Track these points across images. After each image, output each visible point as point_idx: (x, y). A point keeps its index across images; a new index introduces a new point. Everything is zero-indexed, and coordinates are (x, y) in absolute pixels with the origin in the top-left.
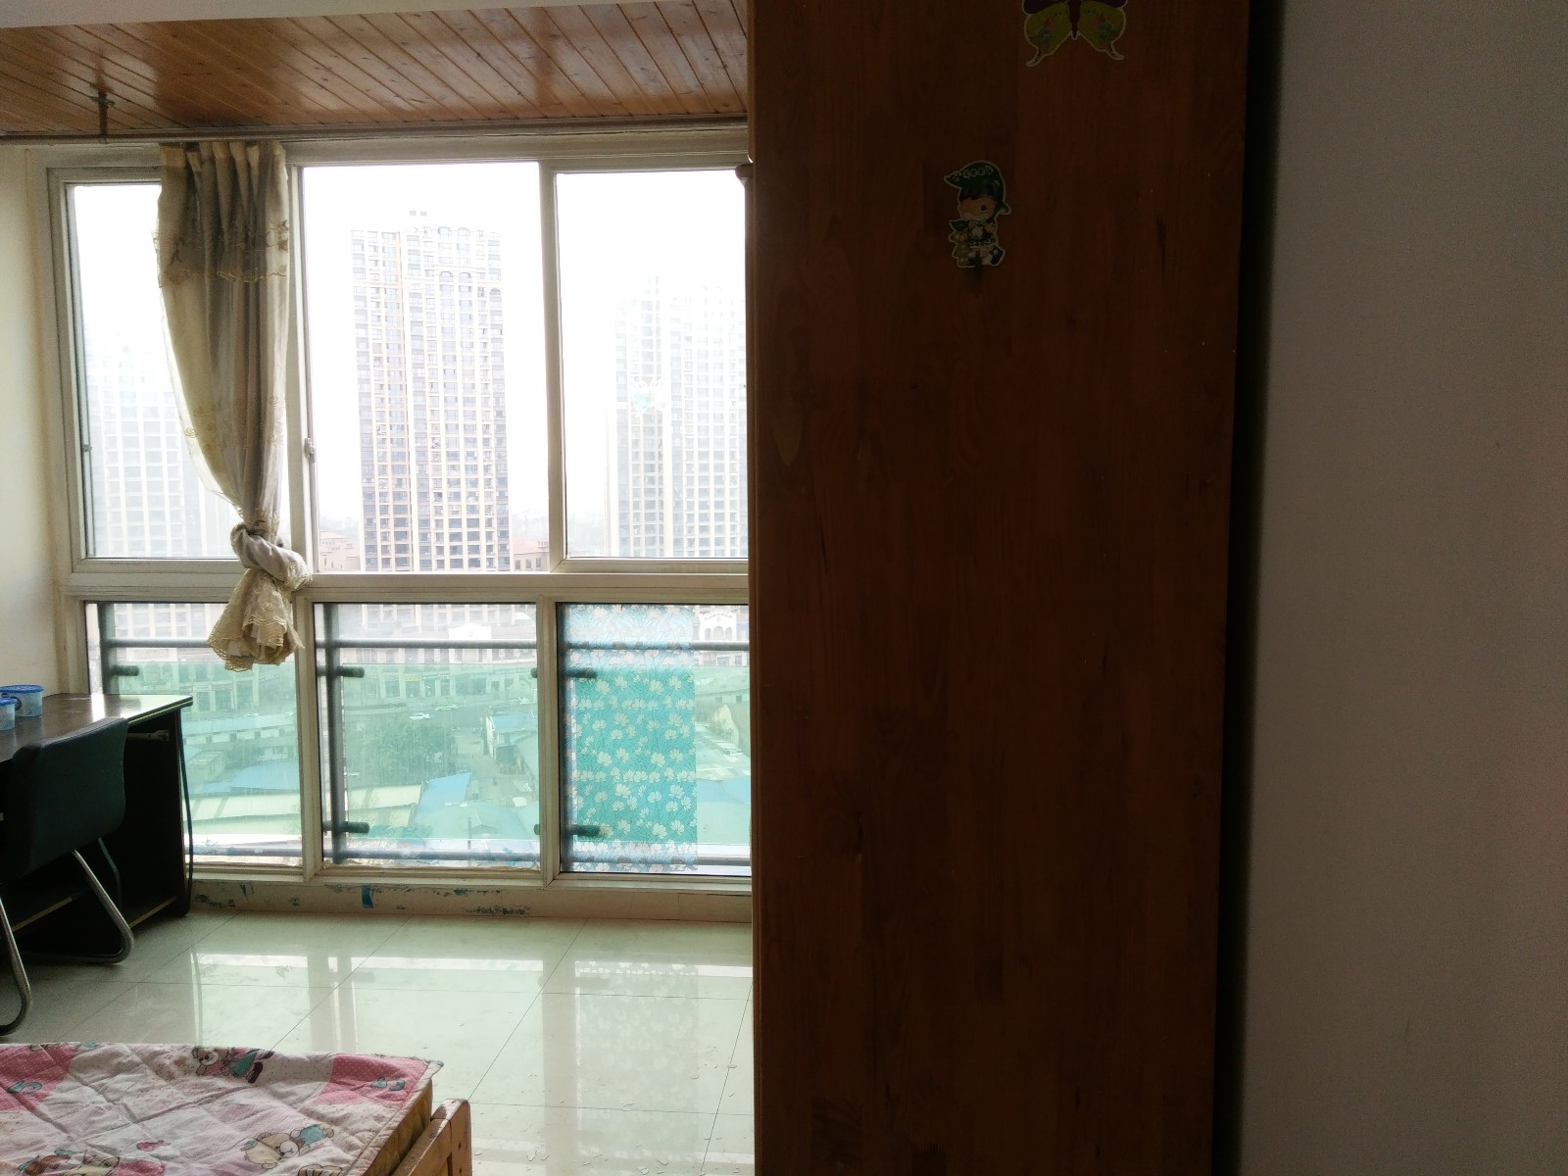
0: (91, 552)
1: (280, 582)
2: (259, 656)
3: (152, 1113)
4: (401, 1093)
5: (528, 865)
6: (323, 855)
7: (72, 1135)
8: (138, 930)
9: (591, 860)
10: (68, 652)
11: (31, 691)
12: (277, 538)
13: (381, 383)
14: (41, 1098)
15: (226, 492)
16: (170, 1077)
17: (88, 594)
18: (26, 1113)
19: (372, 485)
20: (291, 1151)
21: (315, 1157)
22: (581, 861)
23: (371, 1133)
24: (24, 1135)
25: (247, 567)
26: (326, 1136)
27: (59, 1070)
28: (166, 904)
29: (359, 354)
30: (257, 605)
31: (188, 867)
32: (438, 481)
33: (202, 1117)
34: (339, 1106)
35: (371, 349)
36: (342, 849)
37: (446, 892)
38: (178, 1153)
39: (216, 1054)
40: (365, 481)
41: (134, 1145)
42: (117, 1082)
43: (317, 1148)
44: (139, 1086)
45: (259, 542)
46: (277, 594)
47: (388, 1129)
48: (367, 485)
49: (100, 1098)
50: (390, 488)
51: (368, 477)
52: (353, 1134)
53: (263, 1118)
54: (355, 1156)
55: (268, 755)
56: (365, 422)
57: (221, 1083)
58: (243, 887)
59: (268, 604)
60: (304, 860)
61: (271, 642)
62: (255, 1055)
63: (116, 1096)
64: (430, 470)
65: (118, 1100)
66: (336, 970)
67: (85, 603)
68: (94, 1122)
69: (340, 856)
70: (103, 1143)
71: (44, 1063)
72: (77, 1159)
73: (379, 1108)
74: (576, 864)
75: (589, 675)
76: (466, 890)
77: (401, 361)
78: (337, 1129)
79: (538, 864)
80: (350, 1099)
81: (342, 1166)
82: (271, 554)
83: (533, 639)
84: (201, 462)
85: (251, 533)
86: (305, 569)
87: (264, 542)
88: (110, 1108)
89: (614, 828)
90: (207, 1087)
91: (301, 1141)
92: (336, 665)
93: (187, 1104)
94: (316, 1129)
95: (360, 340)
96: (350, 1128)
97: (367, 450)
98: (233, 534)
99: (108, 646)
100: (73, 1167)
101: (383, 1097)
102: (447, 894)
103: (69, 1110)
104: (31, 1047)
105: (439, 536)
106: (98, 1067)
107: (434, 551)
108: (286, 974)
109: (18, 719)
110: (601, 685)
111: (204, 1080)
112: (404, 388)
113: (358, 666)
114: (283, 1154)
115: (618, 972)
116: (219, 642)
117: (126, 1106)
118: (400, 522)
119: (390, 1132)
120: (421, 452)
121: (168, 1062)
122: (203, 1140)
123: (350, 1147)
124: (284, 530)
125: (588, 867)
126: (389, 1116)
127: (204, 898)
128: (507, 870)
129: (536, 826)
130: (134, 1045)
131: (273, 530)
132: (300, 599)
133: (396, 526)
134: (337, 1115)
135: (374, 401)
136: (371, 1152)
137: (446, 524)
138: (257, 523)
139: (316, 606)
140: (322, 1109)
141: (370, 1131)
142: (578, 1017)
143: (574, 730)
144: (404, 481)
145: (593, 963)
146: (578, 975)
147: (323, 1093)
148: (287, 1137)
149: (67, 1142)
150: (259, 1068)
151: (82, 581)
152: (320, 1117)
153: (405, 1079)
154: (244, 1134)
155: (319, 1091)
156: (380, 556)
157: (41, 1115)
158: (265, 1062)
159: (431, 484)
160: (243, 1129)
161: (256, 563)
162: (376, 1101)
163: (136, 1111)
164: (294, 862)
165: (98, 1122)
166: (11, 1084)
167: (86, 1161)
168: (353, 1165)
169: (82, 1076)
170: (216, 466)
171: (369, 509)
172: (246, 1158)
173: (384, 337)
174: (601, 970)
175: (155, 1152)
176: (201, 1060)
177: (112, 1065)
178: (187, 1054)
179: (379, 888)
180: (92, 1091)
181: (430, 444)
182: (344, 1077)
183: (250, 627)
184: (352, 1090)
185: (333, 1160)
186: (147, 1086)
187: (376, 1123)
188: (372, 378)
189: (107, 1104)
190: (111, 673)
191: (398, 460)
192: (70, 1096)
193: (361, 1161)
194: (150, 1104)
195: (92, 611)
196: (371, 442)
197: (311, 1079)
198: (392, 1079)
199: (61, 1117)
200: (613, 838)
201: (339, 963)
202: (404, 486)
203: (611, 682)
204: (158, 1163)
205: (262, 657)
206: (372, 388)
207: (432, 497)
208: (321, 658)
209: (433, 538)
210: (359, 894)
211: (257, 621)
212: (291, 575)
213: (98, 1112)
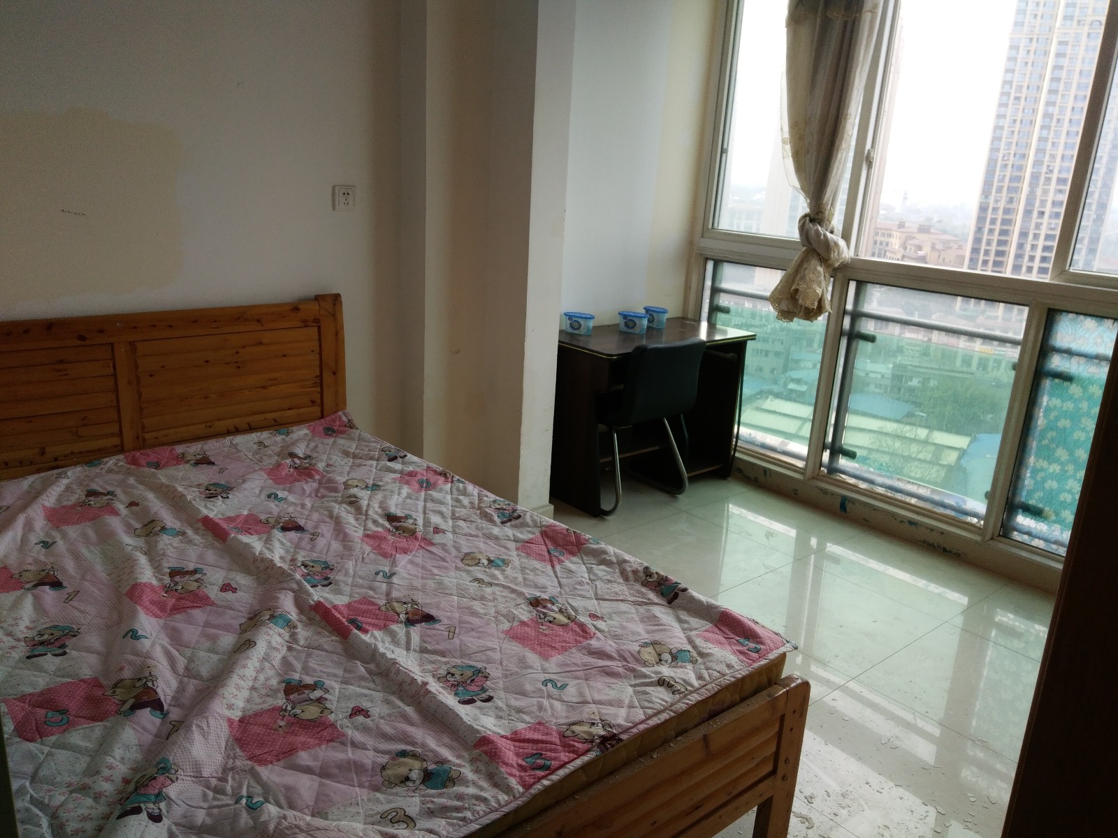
0: (716, 225)
1: (824, 260)
2: (800, 312)
3: (607, 597)
4: (754, 655)
5: (975, 520)
6: (821, 465)
7: (563, 592)
8: (693, 480)
9: (1029, 534)
10: (691, 293)
11: (661, 312)
12: (831, 226)
13: (1015, 118)
14: (560, 562)
15: (803, 189)
16: (626, 579)
17: (709, 254)
18: (549, 567)
19: (988, 201)
20: (666, 661)
21: (676, 672)
22: (1019, 531)
23: (718, 674)
24: (542, 580)
25: (804, 246)
26: (691, 662)
27: (575, 548)
28: (716, 467)
29: (1003, 94)
30: (804, 275)
31: (733, 447)
32: (1043, 202)
33: (631, 613)
34: (710, 645)
35: (1013, 91)
36: (835, 465)
37: (903, 520)
38: (606, 630)
39: (656, 576)
40: (983, 197)
41: (588, 613)
42: (598, 570)
43: (681, 667)
44: (609, 577)
45: (815, 228)
46: (820, 269)
47: (733, 677)
48: (984, 201)
49: (586, 575)
50: (1002, 205)
51: (986, 193)
52: (707, 669)
53: (663, 630)
54: (700, 685)
55: (872, 388)
56: (994, 150)
57: (652, 596)
58: (765, 471)
59: (811, 276)
60: (806, 465)
61: (808, 304)
62: (677, 586)
63: (595, 578)
64: (1039, 192)
65: (594, 580)
66: (815, 547)
67: (707, 259)
68: (576, 588)
69: (833, 470)
70: (573, 604)
71: (570, 542)
72: (557, 607)
73: (733, 659)
74: (1015, 533)
75: (1066, 378)
76: (917, 524)
77: (1036, 101)
78: (700, 660)
79: (982, 522)
80: (721, 643)
81: (689, 688)
82: (822, 237)
83: (1020, 337)
84: (790, 164)
85: (812, 220)
86: (846, 252)
87: (820, 228)
88: (588, 584)
89: (1057, 514)
90: (643, 594)
91: (676, 657)
92: (857, 329)
93: (629, 601)
94: (688, 653)
95: (1005, 83)
96: (708, 664)
97: (990, 172)
98: (800, 220)
99: (715, 291)
100: (553, 611)
101: (741, 652)
102: (902, 522)
103: (569, 576)
104: (568, 530)
105: (1034, 247)
106: (594, 556)
107: (1026, 258)
108: (771, 538)
109: (649, 328)
110: (1074, 389)
111: (644, 590)
112: (1033, 123)
113: (872, 333)
114: (661, 660)
115: (1032, 630)
116: (775, 299)
117: (596, 585)
118: (1004, 232)
119: (733, 679)
120: (1035, 177)
121: (629, 569)
122: (623, 627)
123: (700, 677)
124: (837, 221)
125: (1025, 538)
126: (737, 668)
127: (740, 471)
128: (953, 518)
129: (987, 492)
130: (617, 551)
131: (828, 220)
132: (840, 275)
133: (1000, 235)
134: (705, 651)
135: (1005, 133)
136: (713, 688)
137: (1042, 237)
138: (817, 214)
139: (851, 282)
140: (699, 642)
141: (719, 672)
142: (989, 653)
143: (1040, 422)
144: (1015, 200)
145: (1011, 616)
146: (997, 619)
147: (706, 631)
148: (668, 651)
149: (558, 595)
150: (676, 596)
151: (708, 244)
152: (695, 647)
153: (762, 647)
154: (646, 636)
155: (704, 629)
156: (981, 257)
157: (555, 572)
158: (680, 593)
159: (1037, 203)
160: (648, 632)
161: (811, 244)
162: (734, 653)
163: (599, 592)
164: (800, 464)
165: (579, 590)
166: (551, 547)
167: (561, 611)
168: (696, 690)
169: (585, 558)
170: (800, 168)
171: (981, 219)
172: (639, 652)
173: (1027, 80)
174: (1017, 624)
175: (595, 623)
176: (647, 576)
177: (601, 558)
178: (640, 569)
179: (853, 501)
180: (585, 569)
181: (1044, 169)
182: (724, 626)
183: (797, 291)
184: (725, 637)
185: (684, 681)
186: (612, 579)
187: (726, 668)
188: (1008, 115)
189: (588, 581)
190: (715, 309)
191: (1013, 182)
192: (573, 567)
193: (703, 690)
194: (609, 591)
195: (710, 265)
196: (995, 166)
197: (703, 618)
198: (754, 642)
199: (564, 578)
200: (1055, 522)
201: (819, 544)
202: (1014, 203)
203: (1085, 389)
204: (593, 630)
205: (802, 314)
206: (1006, 123)
207: (1035, 214)
208: (847, 322)
209: (1028, 247)
210: (839, 500)
211: (802, 287)
212: (834, 255)
213: (581, 583)
